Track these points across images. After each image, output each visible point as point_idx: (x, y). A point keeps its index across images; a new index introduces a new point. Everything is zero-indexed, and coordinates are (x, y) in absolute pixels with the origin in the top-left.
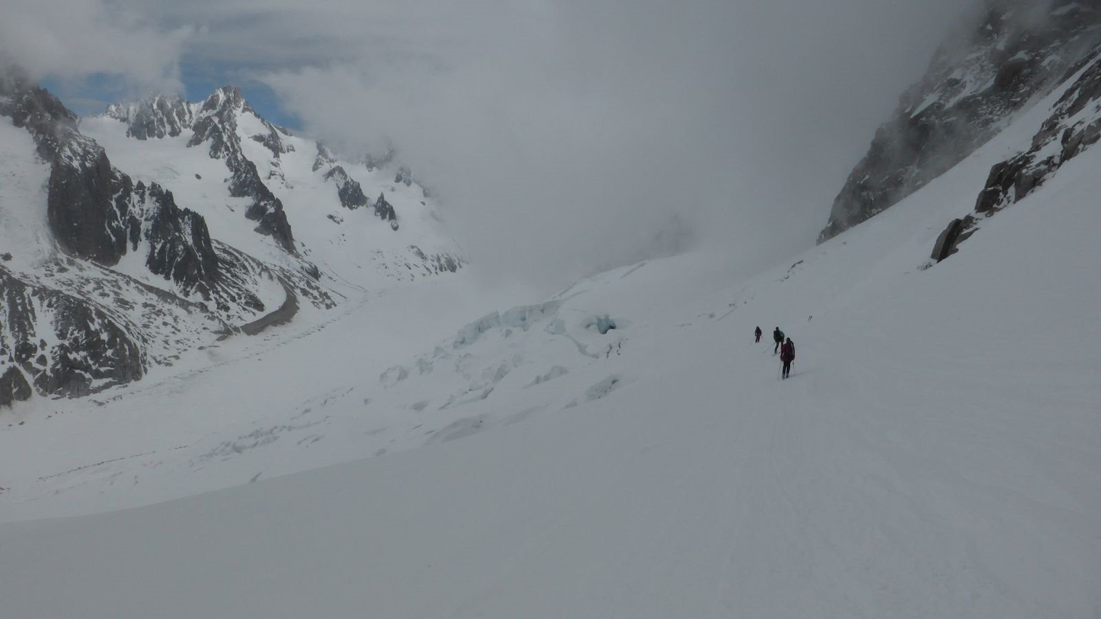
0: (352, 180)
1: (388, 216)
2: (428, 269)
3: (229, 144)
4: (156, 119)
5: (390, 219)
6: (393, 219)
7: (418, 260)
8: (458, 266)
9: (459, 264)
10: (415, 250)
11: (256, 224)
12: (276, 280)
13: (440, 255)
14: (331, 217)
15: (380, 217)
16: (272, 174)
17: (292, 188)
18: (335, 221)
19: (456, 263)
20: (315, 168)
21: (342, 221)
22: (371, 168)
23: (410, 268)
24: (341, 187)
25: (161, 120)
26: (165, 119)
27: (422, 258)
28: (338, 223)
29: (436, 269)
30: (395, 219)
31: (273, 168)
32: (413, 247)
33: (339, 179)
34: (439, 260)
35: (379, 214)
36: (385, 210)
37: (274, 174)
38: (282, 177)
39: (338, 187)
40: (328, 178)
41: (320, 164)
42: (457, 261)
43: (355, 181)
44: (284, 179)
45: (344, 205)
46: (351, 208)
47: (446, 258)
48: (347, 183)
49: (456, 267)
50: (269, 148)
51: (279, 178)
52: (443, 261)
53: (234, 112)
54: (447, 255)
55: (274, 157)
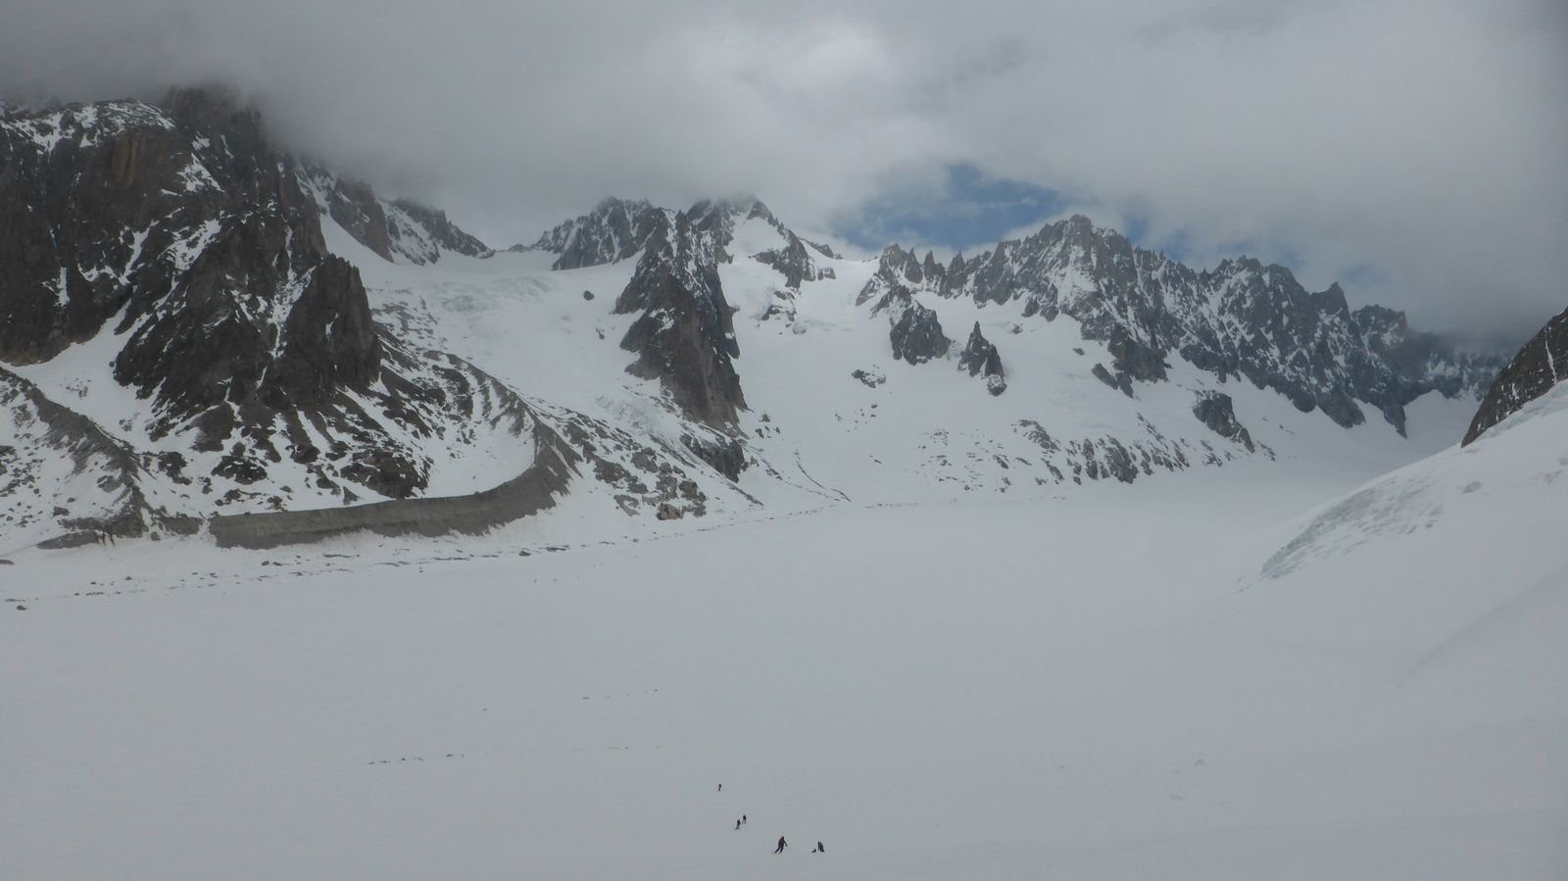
0: (920, 307)
1: (983, 368)
2: (1054, 470)
3: (674, 246)
4: (601, 241)
5: (988, 373)
6: (993, 372)
7: (1035, 451)
8: (1141, 469)
9: (1145, 465)
10: (1032, 428)
11: (634, 357)
12: (526, 435)
13: (1094, 441)
14: (859, 375)
15: (968, 371)
16: (772, 311)
17: (804, 331)
18: (865, 382)
19: (1137, 464)
20: (860, 301)
21: (882, 381)
22: (984, 301)
23: (1005, 466)
24: (897, 322)
25: (608, 244)
26: (616, 241)
27: (1045, 446)
28: (872, 385)
29: (1078, 470)
30: (1002, 376)
31: (777, 301)
32: (1025, 423)
33: (898, 307)
34: (1089, 450)
35: (966, 365)
36: (983, 357)
37: (777, 312)
38: (791, 316)
39: (892, 323)
40: (878, 310)
41: (872, 291)
42: (1140, 458)
43: (926, 307)
44: (792, 319)
45: (897, 356)
46: (913, 361)
47: (1110, 450)
48: (908, 313)
49: (1135, 472)
50: (782, 271)
51: (784, 318)
52: (1100, 455)
53: (732, 218)
54: (1114, 441)
55: (787, 285)
